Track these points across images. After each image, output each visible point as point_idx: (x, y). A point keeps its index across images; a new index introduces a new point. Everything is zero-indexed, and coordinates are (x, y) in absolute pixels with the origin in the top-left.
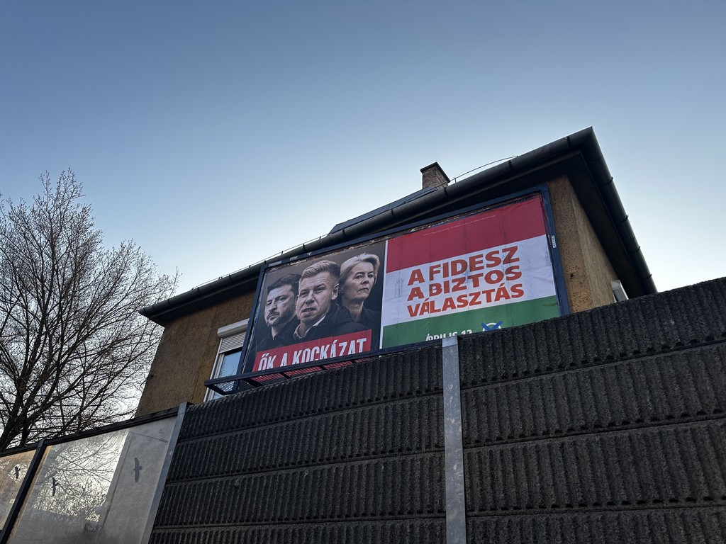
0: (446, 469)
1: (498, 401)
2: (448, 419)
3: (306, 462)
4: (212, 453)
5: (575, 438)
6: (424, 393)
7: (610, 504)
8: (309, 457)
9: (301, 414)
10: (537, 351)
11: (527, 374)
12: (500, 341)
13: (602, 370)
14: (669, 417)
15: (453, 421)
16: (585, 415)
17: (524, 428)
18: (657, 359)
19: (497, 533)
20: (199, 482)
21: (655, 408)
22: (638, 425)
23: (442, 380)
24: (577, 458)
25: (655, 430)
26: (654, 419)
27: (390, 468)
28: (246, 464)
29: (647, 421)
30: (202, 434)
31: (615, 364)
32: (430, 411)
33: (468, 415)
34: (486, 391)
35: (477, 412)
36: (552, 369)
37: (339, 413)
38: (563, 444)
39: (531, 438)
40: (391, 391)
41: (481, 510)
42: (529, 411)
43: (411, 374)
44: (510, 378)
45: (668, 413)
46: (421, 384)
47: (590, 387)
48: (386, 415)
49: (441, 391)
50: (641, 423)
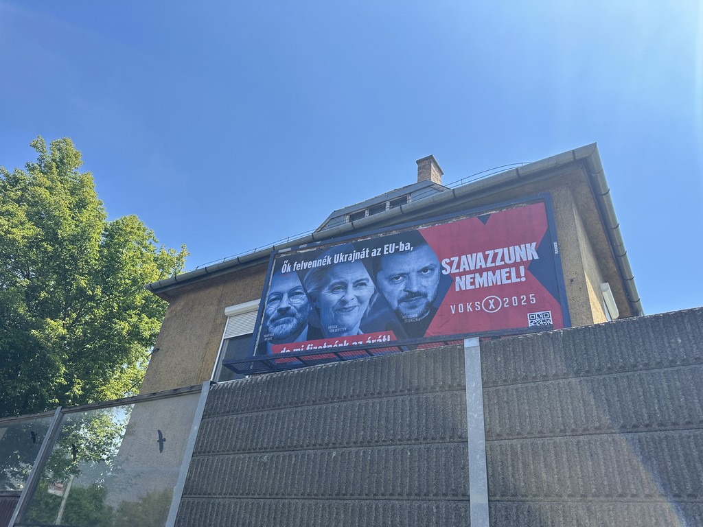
0: (469, 458)
1: (518, 400)
2: (471, 413)
3: (334, 444)
4: (239, 430)
5: (589, 437)
6: (447, 389)
7: (620, 496)
8: (336, 440)
9: (327, 400)
11: (545, 377)
12: (520, 346)
13: (615, 378)
14: (674, 424)
15: (476, 416)
16: (599, 418)
17: (542, 426)
18: (664, 373)
19: (518, 517)
20: (226, 457)
21: (662, 415)
22: (647, 429)
23: (465, 378)
24: (592, 455)
25: (662, 434)
26: (661, 425)
27: (416, 454)
28: (274, 442)
29: (655, 426)
30: (228, 412)
31: (628, 374)
32: (453, 405)
33: (490, 411)
34: (507, 391)
35: (499, 409)
36: (568, 375)
37: (364, 402)
38: (579, 442)
39: (550, 435)
40: (415, 385)
41: (502, 496)
42: (548, 411)
43: (434, 370)
44: (530, 380)
45: (674, 421)
46: (444, 380)
47: (603, 393)
48: (411, 406)
49: (464, 388)
50: (650, 428)
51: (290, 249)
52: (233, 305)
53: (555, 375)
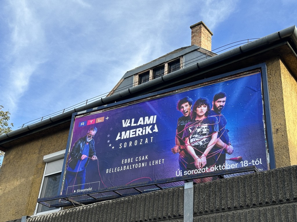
6: (173, 218)
11: (229, 209)
23: (183, 210)
34: (207, 218)
36: (243, 207)
44: (221, 210)
49: (182, 217)
51: (85, 111)
52: (49, 153)
53: (235, 207)
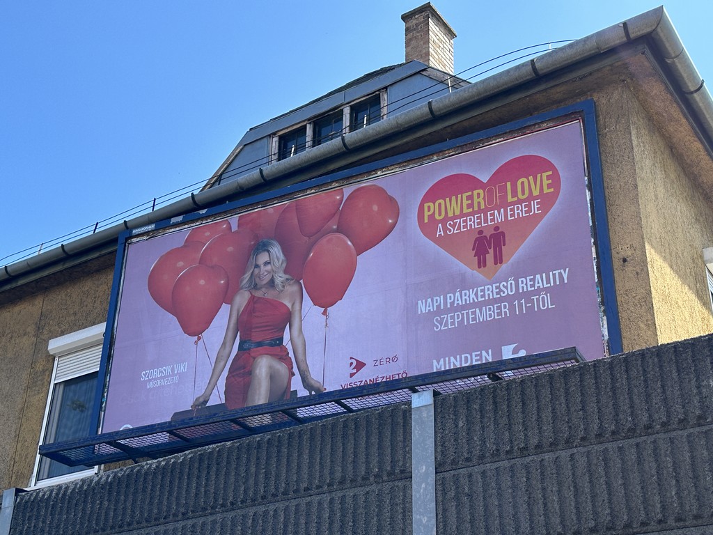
1: (485, 491)
2: (418, 517)
6: (385, 478)
9: (204, 509)
10: (539, 417)
11: (524, 451)
12: (491, 401)
13: (620, 449)
14: (696, 517)
15: (425, 520)
16: (595, 513)
18: (688, 436)
21: (681, 505)
22: (659, 527)
23: (410, 458)
26: (679, 519)
29: (671, 522)
31: (638, 440)
32: (393, 505)
33: (445, 510)
34: (470, 476)
35: (457, 506)
36: (557, 445)
37: (263, 508)
40: (338, 475)
42: (525, 506)
43: (367, 448)
44: (503, 456)
45: (695, 512)
46: (381, 464)
47: (603, 473)
48: (332, 511)
49: (409, 475)
50: (663, 525)
51: (152, 227)
53: (537, 447)
